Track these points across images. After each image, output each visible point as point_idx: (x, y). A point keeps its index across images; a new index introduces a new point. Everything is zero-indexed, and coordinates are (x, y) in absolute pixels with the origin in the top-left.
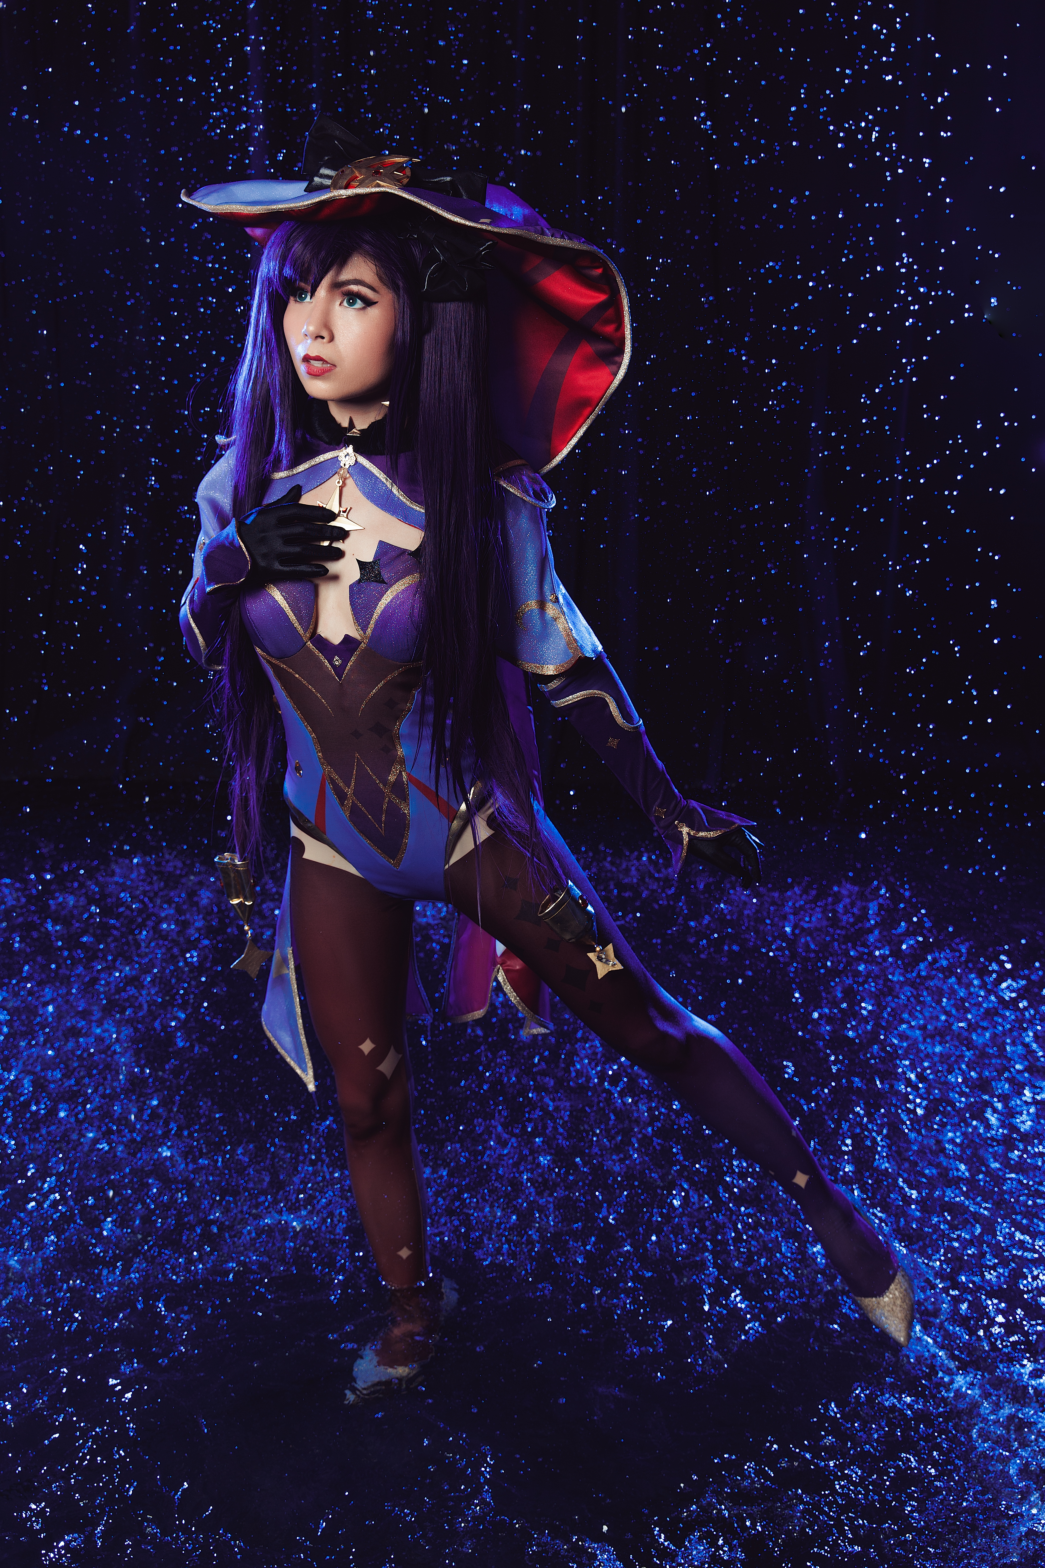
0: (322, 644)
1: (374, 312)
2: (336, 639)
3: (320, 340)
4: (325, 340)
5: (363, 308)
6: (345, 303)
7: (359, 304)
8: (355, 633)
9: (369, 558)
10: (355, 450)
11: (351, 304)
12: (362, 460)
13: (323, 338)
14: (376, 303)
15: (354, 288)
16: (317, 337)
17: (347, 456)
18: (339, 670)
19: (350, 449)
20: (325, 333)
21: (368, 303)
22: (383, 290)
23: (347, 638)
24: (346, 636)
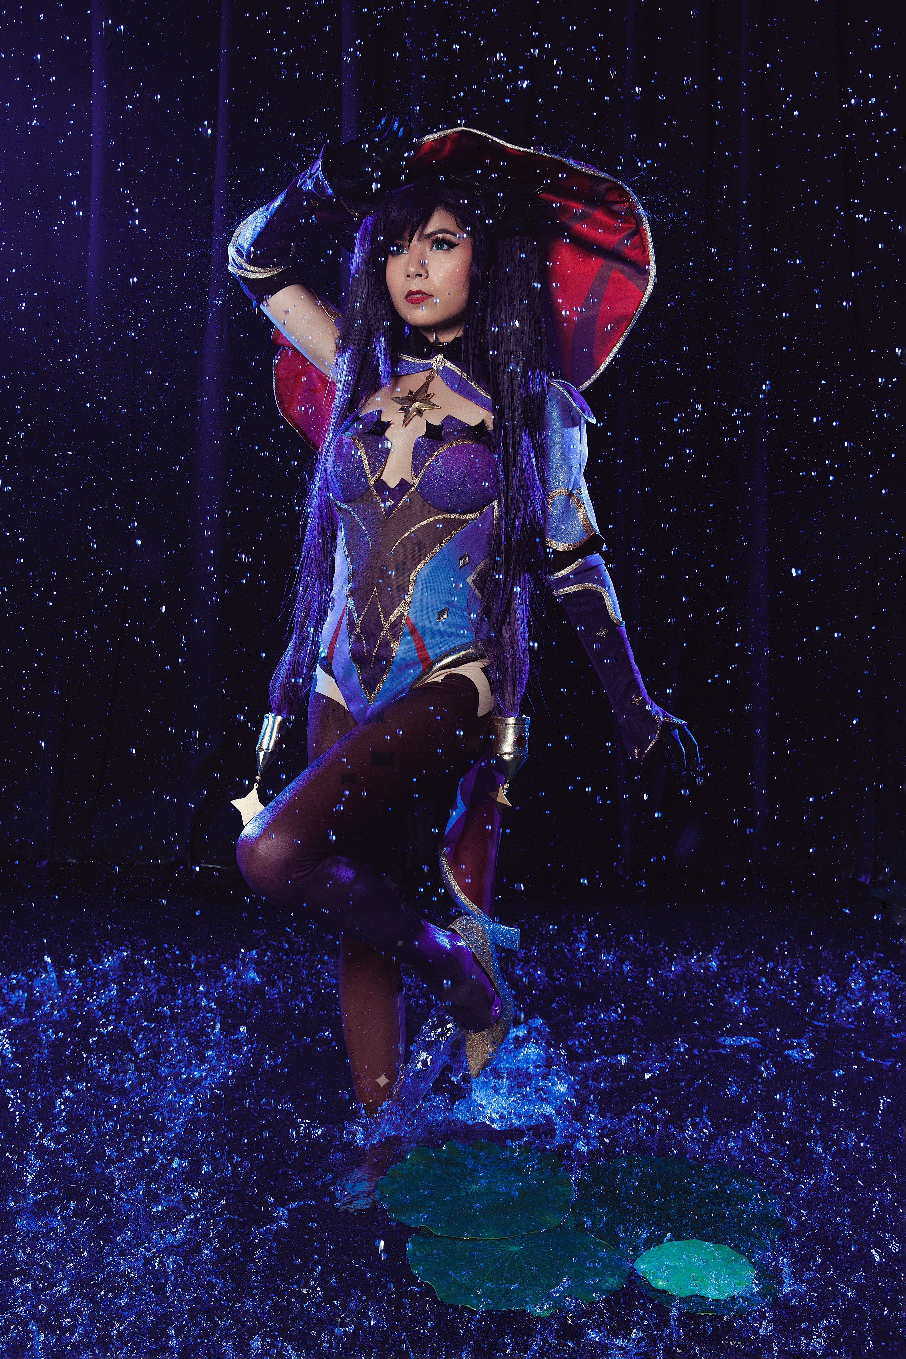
1: (457, 250)
3: (418, 277)
4: (422, 278)
5: (449, 249)
6: (434, 248)
7: (446, 247)
10: (445, 357)
11: (441, 248)
12: (448, 364)
13: (420, 275)
14: (458, 244)
15: (440, 236)
16: (416, 275)
17: (438, 361)
18: (389, 510)
19: (440, 357)
20: (422, 272)
21: (452, 245)
22: (462, 234)
23: (403, 482)
24: (402, 480)
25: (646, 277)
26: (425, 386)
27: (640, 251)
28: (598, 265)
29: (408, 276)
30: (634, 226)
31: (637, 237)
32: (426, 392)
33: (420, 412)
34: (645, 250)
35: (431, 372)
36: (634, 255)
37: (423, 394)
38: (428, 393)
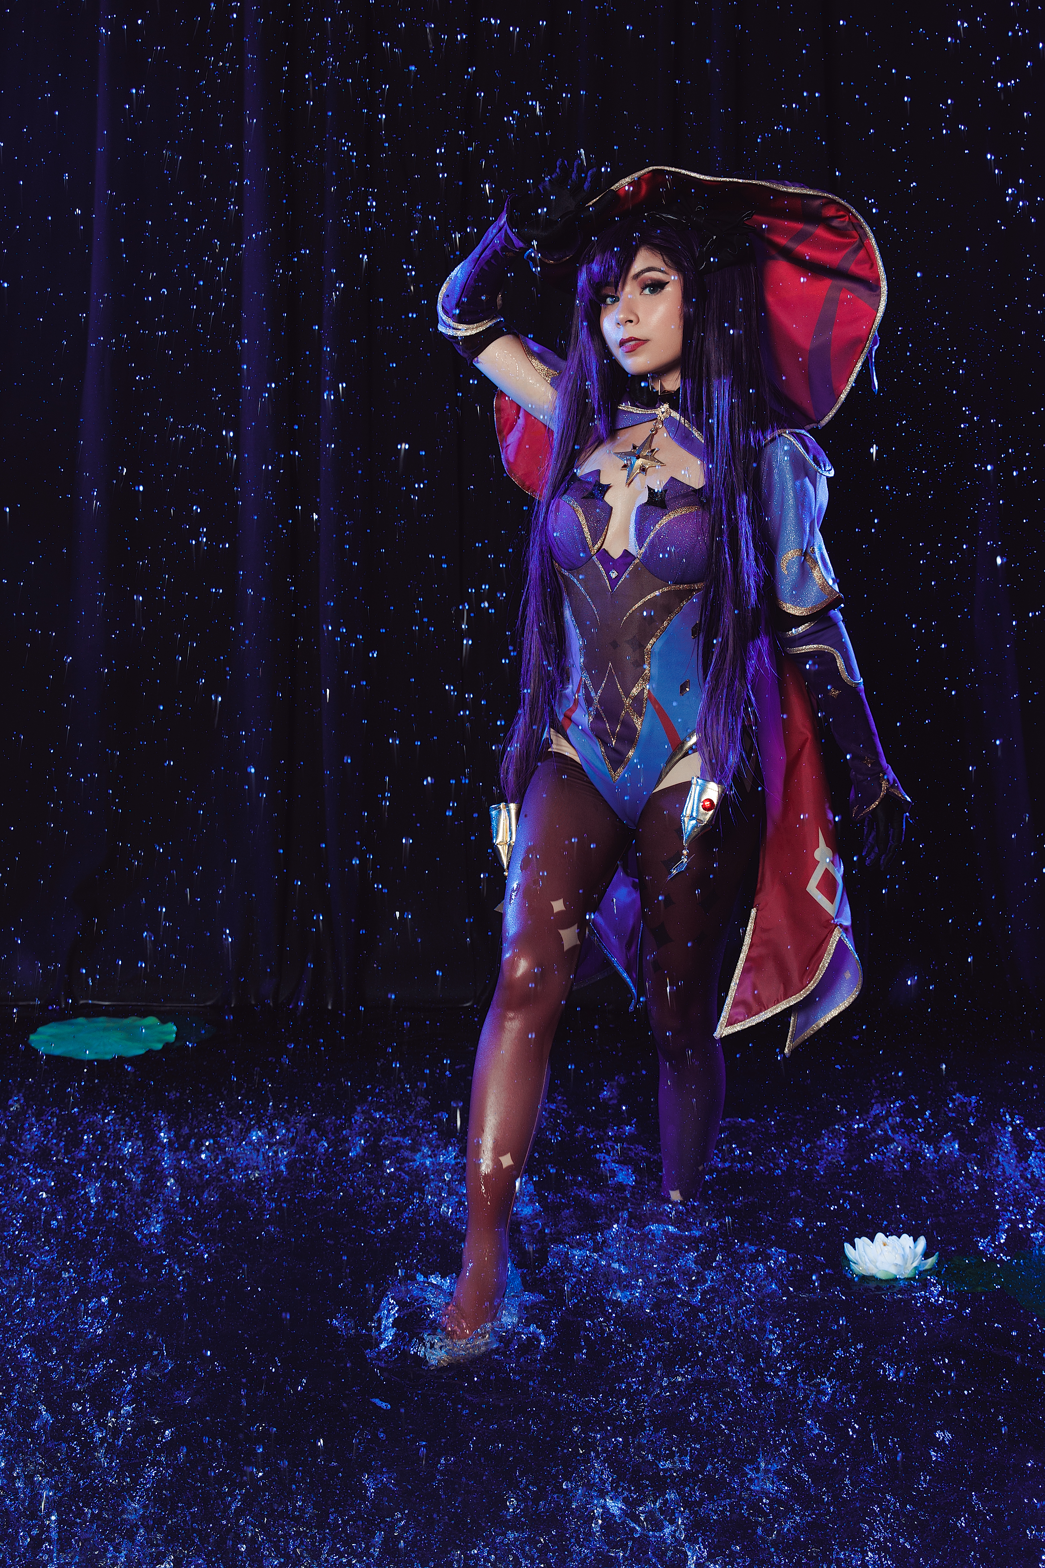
0: (604, 555)
1: (667, 289)
2: (616, 553)
3: (629, 324)
4: (633, 324)
5: (659, 290)
6: (644, 290)
8: (633, 549)
9: (658, 488)
10: (669, 407)
12: (673, 413)
13: (631, 321)
14: (669, 282)
16: (626, 322)
17: (663, 411)
18: (613, 582)
20: (632, 318)
21: (662, 286)
22: (671, 271)
23: (626, 553)
24: (626, 551)
25: (878, 292)
26: (649, 440)
27: (867, 266)
28: (826, 287)
29: (618, 324)
30: (858, 239)
31: (862, 254)
32: (650, 447)
33: (643, 470)
34: (873, 264)
35: (656, 423)
36: (862, 271)
37: (645, 449)
38: (652, 448)
